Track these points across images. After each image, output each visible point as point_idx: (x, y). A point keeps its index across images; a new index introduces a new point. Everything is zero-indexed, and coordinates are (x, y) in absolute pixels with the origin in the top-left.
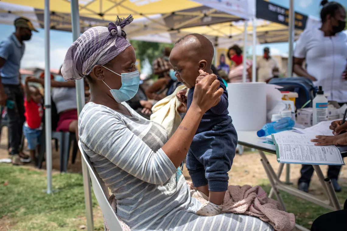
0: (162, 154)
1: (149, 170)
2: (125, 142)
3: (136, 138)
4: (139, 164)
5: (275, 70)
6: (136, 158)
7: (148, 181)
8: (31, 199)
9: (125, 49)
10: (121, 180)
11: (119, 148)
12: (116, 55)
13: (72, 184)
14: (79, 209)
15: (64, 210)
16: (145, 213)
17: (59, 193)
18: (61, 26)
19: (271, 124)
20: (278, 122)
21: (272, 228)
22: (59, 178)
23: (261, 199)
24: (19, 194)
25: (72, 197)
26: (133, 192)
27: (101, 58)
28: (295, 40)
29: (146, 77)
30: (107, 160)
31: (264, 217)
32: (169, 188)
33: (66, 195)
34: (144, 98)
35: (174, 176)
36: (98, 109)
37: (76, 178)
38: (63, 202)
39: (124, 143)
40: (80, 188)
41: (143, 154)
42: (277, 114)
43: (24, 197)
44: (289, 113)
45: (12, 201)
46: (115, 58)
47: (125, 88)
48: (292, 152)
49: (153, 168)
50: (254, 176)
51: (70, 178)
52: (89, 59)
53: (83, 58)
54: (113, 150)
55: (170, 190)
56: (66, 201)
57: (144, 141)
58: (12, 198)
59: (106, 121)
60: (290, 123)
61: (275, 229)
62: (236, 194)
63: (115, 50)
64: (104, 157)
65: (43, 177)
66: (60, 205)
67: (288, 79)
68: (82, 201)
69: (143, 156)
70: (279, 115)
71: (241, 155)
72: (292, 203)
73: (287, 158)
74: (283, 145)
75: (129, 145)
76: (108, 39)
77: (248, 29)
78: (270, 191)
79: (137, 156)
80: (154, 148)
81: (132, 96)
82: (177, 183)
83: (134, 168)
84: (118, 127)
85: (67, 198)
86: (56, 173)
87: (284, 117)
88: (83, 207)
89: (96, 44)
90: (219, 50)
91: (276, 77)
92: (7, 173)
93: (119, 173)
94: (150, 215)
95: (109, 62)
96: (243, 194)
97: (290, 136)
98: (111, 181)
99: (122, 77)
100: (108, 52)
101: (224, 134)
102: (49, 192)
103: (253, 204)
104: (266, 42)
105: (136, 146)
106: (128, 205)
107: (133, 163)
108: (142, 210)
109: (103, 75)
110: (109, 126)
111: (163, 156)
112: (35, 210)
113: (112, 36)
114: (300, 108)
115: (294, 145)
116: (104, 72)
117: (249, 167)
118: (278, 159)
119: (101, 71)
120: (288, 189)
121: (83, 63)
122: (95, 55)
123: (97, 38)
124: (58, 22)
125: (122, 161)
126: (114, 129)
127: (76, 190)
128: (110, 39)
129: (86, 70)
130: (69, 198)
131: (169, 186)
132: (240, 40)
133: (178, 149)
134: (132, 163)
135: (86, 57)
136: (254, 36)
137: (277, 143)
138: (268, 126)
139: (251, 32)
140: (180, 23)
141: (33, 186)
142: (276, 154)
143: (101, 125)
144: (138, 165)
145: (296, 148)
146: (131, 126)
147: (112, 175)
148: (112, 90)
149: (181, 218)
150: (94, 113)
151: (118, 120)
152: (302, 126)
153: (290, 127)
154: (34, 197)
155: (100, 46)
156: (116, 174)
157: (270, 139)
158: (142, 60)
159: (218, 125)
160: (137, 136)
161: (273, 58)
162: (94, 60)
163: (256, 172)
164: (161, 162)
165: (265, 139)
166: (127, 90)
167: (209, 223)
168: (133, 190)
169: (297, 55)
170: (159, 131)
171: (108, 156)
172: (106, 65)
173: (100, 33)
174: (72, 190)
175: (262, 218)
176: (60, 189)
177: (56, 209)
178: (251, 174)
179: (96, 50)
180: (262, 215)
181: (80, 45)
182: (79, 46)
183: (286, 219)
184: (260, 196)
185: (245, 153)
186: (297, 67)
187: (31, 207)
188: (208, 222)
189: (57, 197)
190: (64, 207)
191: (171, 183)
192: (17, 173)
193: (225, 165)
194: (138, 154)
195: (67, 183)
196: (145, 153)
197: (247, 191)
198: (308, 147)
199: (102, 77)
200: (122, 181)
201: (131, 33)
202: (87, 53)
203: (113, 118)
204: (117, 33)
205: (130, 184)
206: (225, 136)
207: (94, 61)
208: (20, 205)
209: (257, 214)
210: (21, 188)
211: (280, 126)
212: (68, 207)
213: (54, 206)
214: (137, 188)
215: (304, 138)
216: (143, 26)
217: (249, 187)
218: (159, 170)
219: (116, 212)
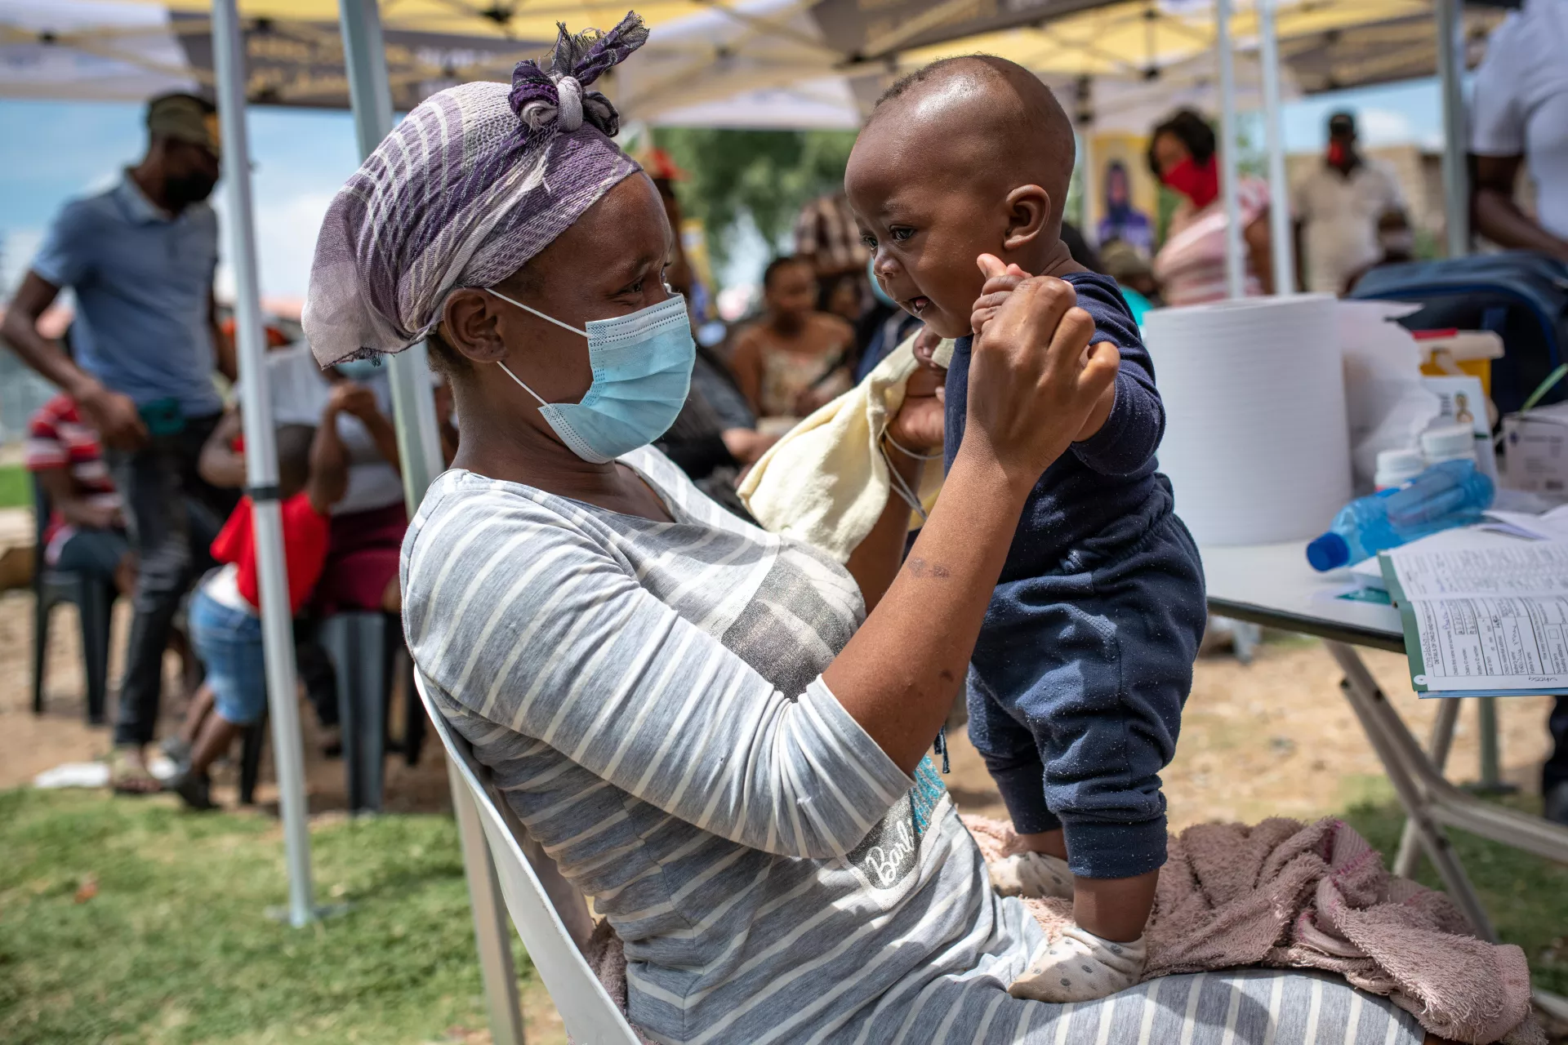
0: (823, 705)
1: (763, 790)
2: (633, 658)
3: (688, 633)
4: (712, 763)
5: (1392, 221)
6: (697, 734)
7: (770, 847)
8: (212, 959)
9: (602, 197)
10: (630, 848)
11: (609, 692)
12: (554, 235)
13: (414, 869)
14: (454, 991)
15: (378, 1003)
16: (765, 1003)
17: (351, 917)
18: (304, 86)
19: (1374, 502)
20: (1408, 489)
21: (1411, 1022)
22: (343, 847)
23: (1351, 884)
24: (154, 938)
25: (416, 938)
26: (698, 906)
27: (480, 255)
28: (1472, 66)
29: (750, 305)
30: (553, 757)
31: (1370, 970)
32: (879, 871)
33: (385, 927)
34: (741, 413)
35: (901, 807)
36: (486, 509)
37: (428, 836)
38: (372, 961)
39: (629, 664)
40: (453, 886)
41: (729, 709)
42: (1403, 447)
43: (180, 954)
44: (1461, 438)
45: (123, 975)
46: (547, 247)
47: (609, 393)
48: (1485, 641)
49: (785, 780)
50: (1319, 766)
51: (402, 837)
52: (421, 264)
53: (394, 255)
54: (577, 702)
55: (885, 880)
56: (388, 957)
57: (731, 648)
58: (120, 960)
59: (528, 564)
60: (1469, 488)
61: (1428, 1026)
62: (1223, 868)
63: (548, 207)
64: (535, 741)
65: (265, 847)
66: (360, 981)
67: (1451, 267)
68: (464, 955)
69: (729, 725)
70: (1410, 451)
71: (1246, 662)
72: (1519, 885)
73: (1461, 670)
74: (1437, 606)
75: (657, 675)
76: (507, 152)
77: (1236, 25)
78: (1399, 832)
79: (702, 725)
80: (787, 679)
81: (659, 429)
82: (917, 842)
83: (689, 787)
84: (595, 587)
85: (390, 943)
86: (330, 822)
87: (1435, 459)
88: (471, 980)
89: (449, 185)
90: (1100, 144)
91: (1393, 258)
92: (89, 839)
93: (621, 816)
94: (790, 1010)
95: (521, 269)
96: (1255, 866)
97: (1476, 557)
98: (584, 855)
99: (589, 342)
100: (512, 222)
101: (1122, 583)
102: (299, 916)
103: (1307, 911)
104: (1334, 86)
105: (688, 675)
106: (680, 967)
107: (684, 760)
108: (747, 986)
109: (498, 338)
110: (546, 588)
111: (829, 716)
112: (237, 1016)
113: (529, 139)
114: (1518, 407)
115: (1491, 599)
116: (500, 318)
117: (1294, 718)
118: (1418, 680)
119: (489, 315)
120: (1491, 818)
121: (396, 277)
122: (446, 241)
123: (456, 150)
124: (288, 67)
125: (625, 759)
126: (571, 602)
127: (433, 900)
128: (516, 154)
129: (416, 312)
130: (403, 940)
131: (879, 863)
132: (1202, 83)
133: (908, 680)
134: (676, 761)
135: (409, 250)
136: (1270, 56)
137: (1409, 597)
138: (1358, 512)
139: (1250, 42)
140: (896, 25)
141: (219, 896)
142: (1403, 651)
143: (504, 585)
144: (708, 772)
145: (1505, 615)
146: (663, 576)
147: (587, 827)
148: (550, 406)
149: (945, 1020)
150: (465, 531)
151: (591, 554)
152: (1532, 499)
153: (1470, 511)
154: (227, 949)
155: (471, 194)
156: (604, 817)
157: (1378, 578)
158: (718, 223)
159: (1088, 542)
160: (695, 623)
161: (1377, 164)
162: (445, 265)
163: (1327, 744)
164: (821, 748)
165: (1349, 579)
166: (624, 403)
167: (1080, 1033)
168: (691, 897)
169: (1483, 143)
170: (808, 587)
171: (556, 735)
172: (506, 285)
173: (472, 124)
174: (414, 899)
175: (1360, 975)
176: (354, 897)
177: (340, 1000)
178: (1306, 755)
179: (451, 213)
180: (1357, 959)
181: (380, 187)
182: (373, 197)
183: (1479, 973)
184: (1347, 869)
185: (1270, 648)
186: (1488, 201)
187: (215, 999)
188: (1078, 1029)
189: (340, 942)
190: (380, 990)
191: (889, 843)
192: (138, 835)
193: (1135, 741)
194: (704, 713)
195: (388, 865)
196: (741, 706)
197: (1277, 849)
198: (1563, 605)
199: (495, 343)
200: (637, 850)
201: (654, 95)
202: (410, 230)
203: (564, 543)
204: (556, 118)
205: (679, 863)
206: (1130, 597)
207: (448, 267)
208: (160, 992)
209: (1333, 955)
210: (163, 909)
211: (1419, 509)
212: (399, 987)
213: (327, 985)
214: (710, 883)
215: (1542, 559)
216: (709, 50)
217: (1287, 829)
218: (816, 790)
219: (625, 1005)
